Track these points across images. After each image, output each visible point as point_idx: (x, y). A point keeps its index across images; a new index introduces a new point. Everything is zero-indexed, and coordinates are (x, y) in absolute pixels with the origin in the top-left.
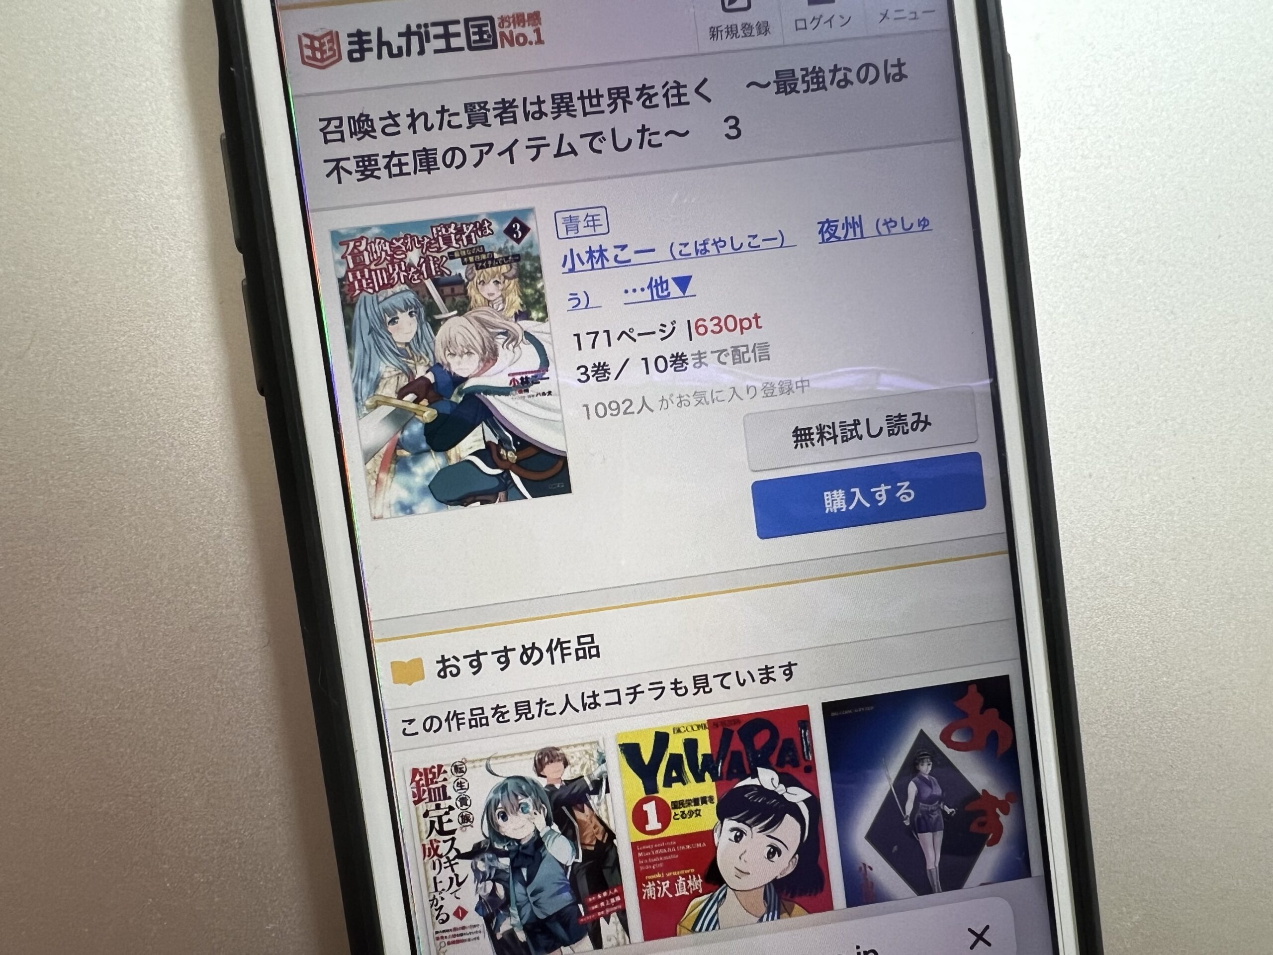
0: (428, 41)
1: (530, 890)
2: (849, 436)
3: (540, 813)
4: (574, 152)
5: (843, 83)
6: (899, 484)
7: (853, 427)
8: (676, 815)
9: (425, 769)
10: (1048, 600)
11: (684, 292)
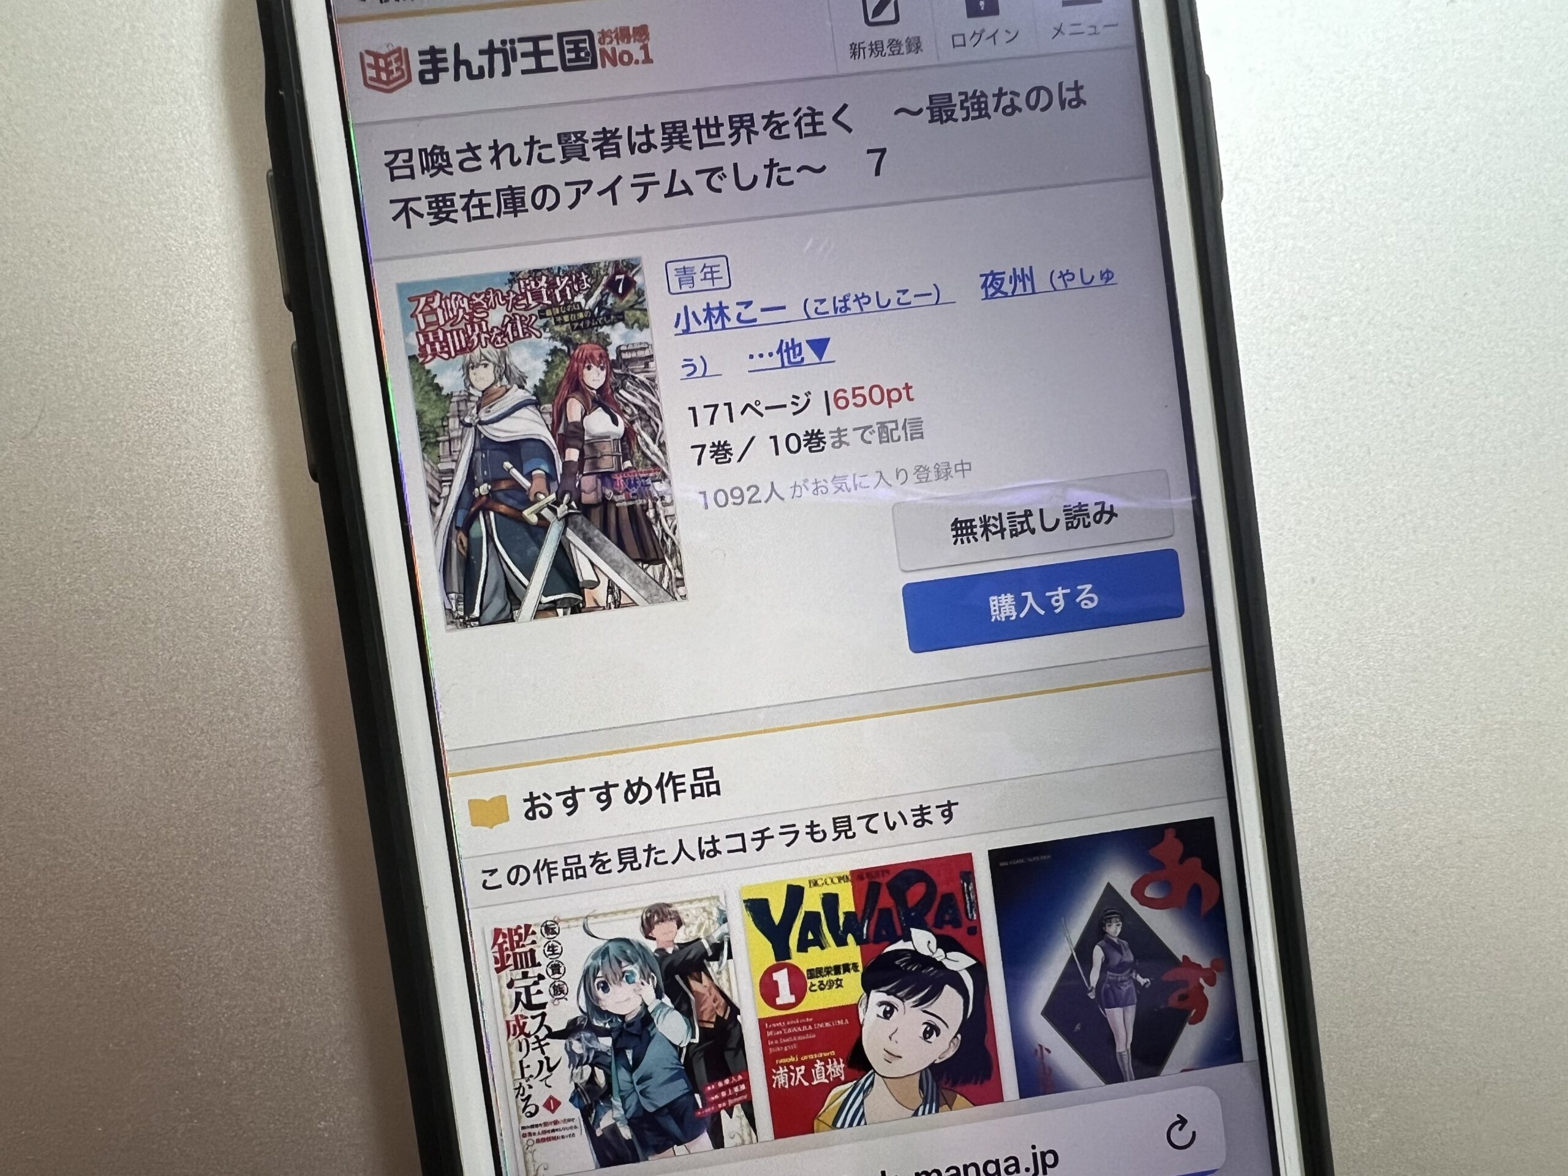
0: (515, 59)
1: (636, 1076)
2: (1019, 530)
3: (648, 983)
4: (688, 190)
5: (1009, 110)
6: (1079, 587)
7: (1023, 519)
8: (813, 985)
9: (510, 930)
10: (1260, 726)
11: (820, 357)
